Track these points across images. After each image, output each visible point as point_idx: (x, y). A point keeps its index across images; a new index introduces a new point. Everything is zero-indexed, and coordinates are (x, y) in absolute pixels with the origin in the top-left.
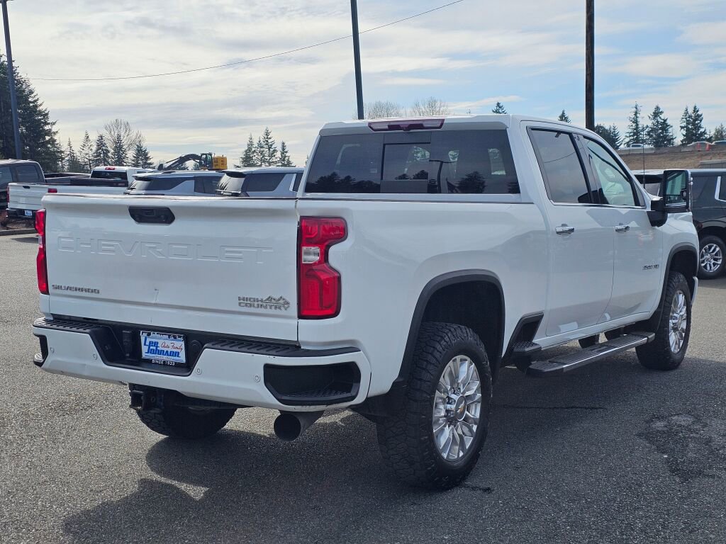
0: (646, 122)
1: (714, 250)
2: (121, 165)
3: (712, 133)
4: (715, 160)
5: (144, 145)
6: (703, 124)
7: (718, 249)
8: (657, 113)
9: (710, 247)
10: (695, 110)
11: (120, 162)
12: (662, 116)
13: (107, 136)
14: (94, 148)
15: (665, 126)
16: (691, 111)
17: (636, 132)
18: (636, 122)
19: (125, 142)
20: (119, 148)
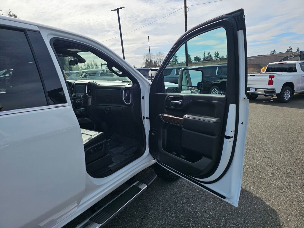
0: (207, 55)
1: (216, 90)
2: (93, 69)
3: (221, 57)
4: (221, 63)
5: (97, 65)
6: (219, 55)
7: (217, 90)
8: (209, 53)
9: (214, 90)
10: (217, 52)
11: (92, 68)
12: (210, 54)
13: (89, 63)
14: (87, 66)
15: (211, 56)
16: (216, 52)
17: (204, 58)
18: (204, 55)
19: (93, 65)
20: (92, 66)
